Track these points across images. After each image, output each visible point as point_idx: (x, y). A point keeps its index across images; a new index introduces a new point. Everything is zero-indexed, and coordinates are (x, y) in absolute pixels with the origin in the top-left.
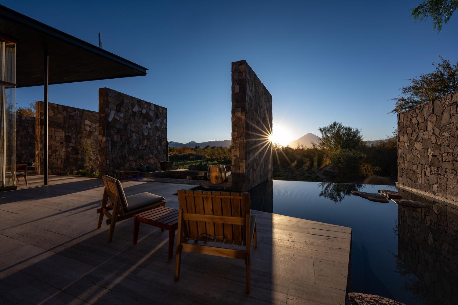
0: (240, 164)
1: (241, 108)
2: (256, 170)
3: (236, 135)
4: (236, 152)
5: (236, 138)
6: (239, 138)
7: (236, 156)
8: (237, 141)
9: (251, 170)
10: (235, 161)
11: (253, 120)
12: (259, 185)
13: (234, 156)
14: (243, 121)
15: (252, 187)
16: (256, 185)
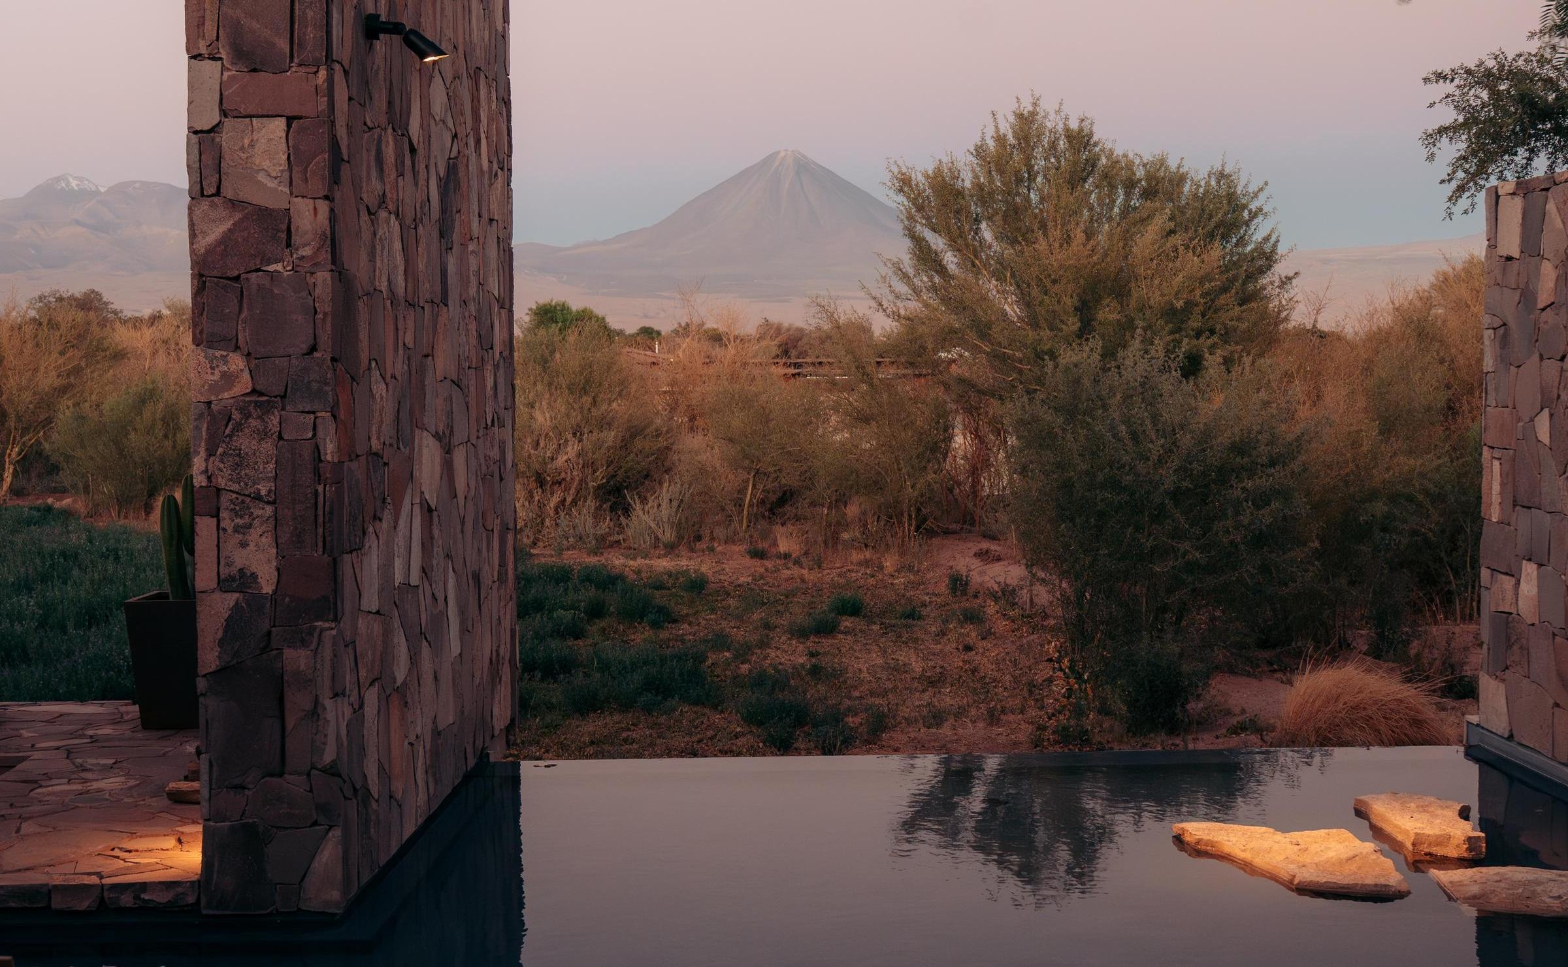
0: (288, 653)
1: (281, 123)
2: (401, 692)
3: (244, 384)
4: (244, 545)
5: (241, 409)
6: (266, 408)
7: (241, 581)
8: (244, 442)
9: (372, 697)
10: (234, 626)
11: (383, 214)
12: (430, 820)
13: (224, 584)
14: (307, 251)
15: (383, 860)
16: (410, 829)
